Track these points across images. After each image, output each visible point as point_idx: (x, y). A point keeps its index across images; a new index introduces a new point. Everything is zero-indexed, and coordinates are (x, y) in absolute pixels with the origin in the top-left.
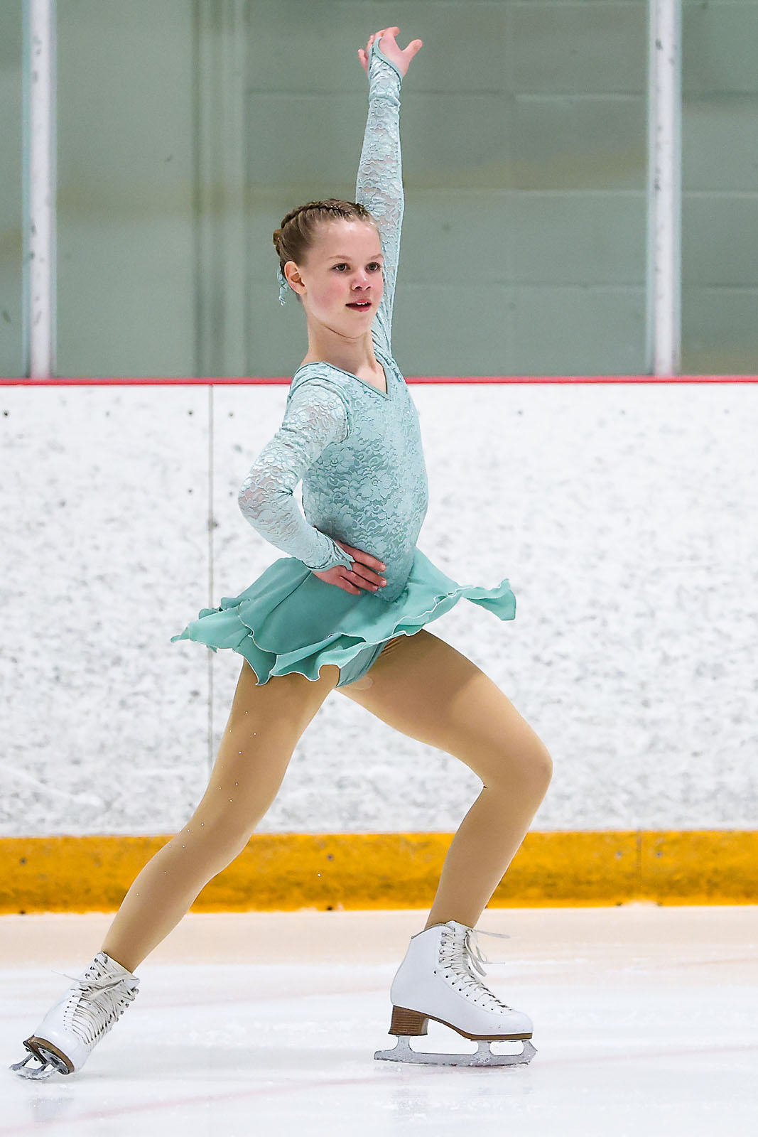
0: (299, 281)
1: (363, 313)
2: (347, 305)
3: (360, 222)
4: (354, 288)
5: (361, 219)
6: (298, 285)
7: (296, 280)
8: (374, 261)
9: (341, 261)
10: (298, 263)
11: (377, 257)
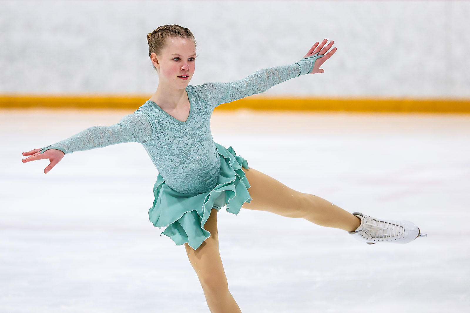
0: (157, 62)
1: (185, 80)
2: (178, 76)
3: (187, 39)
4: (182, 69)
5: (188, 38)
6: (156, 63)
7: (155, 61)
8: (192, 57)
9: (177, 56)
10: (157, 54)
11: (194, 55)
